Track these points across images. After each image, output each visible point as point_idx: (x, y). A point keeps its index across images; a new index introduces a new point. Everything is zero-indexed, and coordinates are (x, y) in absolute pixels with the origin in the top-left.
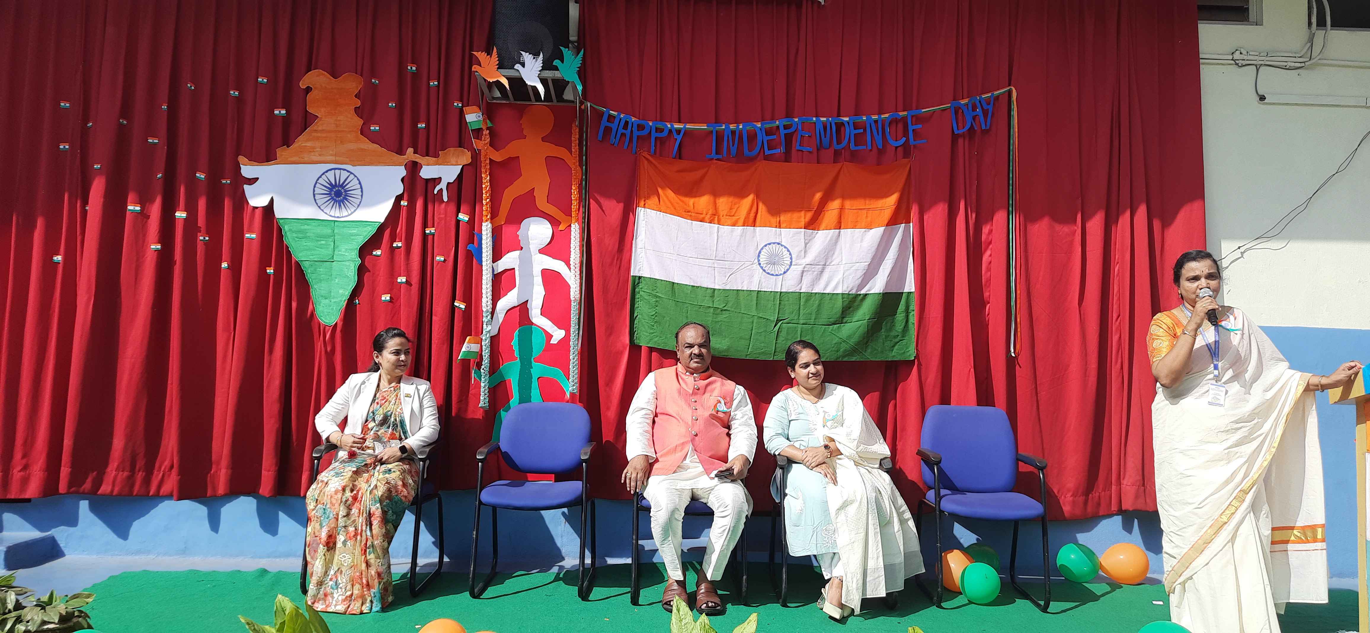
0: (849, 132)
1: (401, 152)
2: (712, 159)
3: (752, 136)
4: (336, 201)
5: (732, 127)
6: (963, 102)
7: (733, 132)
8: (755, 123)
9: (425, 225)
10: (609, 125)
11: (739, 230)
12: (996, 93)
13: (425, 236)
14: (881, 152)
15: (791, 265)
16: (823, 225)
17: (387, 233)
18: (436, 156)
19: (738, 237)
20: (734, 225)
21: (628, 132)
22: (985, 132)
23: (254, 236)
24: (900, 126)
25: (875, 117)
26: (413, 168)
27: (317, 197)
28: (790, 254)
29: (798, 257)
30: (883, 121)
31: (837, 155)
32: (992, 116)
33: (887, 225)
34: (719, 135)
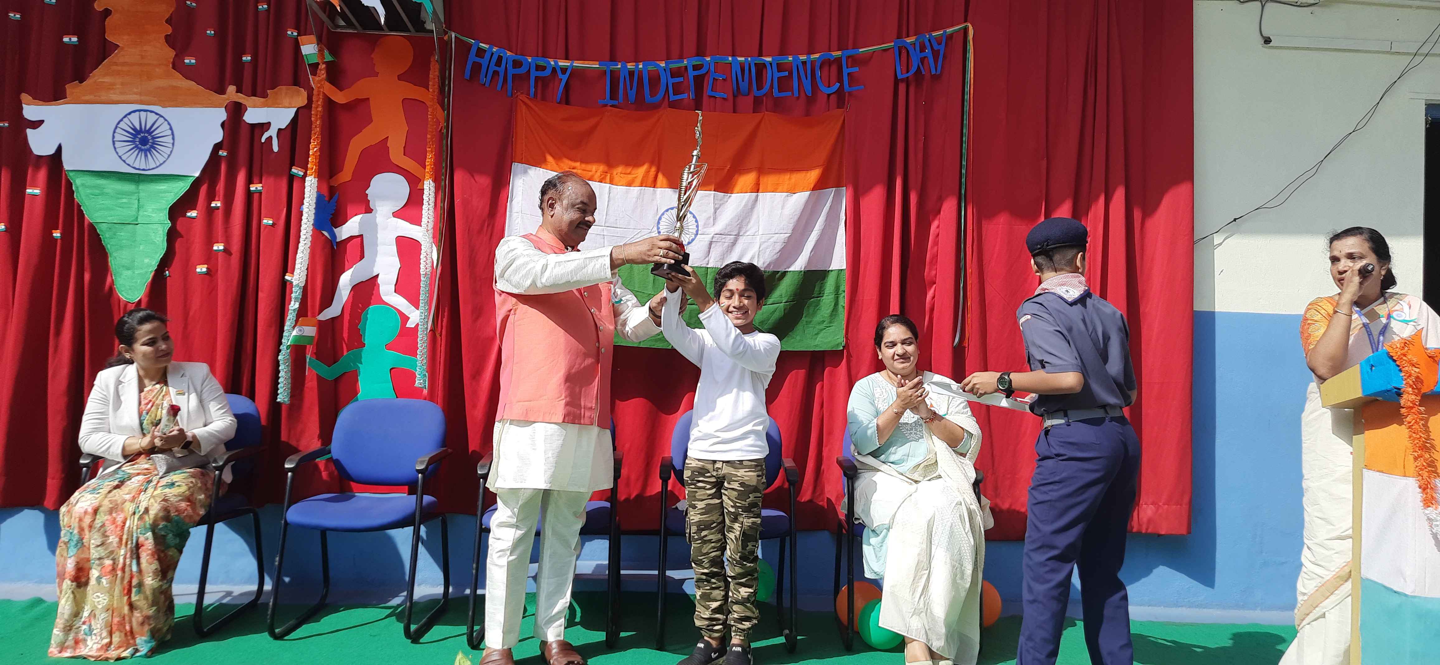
0: (771, 76)
1: (220, 90)
2: (606, 105)
3: (655, 79)
4: (141, 150)
5: (630, 66)
6: (910, 40)
7: (631, 73)
8: (658, 62)
9: (250, 181)
10: (478, 60)
11: (635, 190)
12: (949, 30)
13: (249, 194)
14: (811, 100)
15: (697, 234)
16: (737, 188)
17: (204, 189)
18: (264, 96)
19: (634, 200)
20: (629, 184)
21: (501, 70)
22: (936, 78)
23: (37, 191)
24: (834, 68)
25: (803, 58)
26: (236, 111)
27: (117, 144)
28: (696, 221)
29: (706, 225)
30: (813, 63)
31: (757, 104)
32: (944, 57)
33: (813, 190)
34: (614, 76)
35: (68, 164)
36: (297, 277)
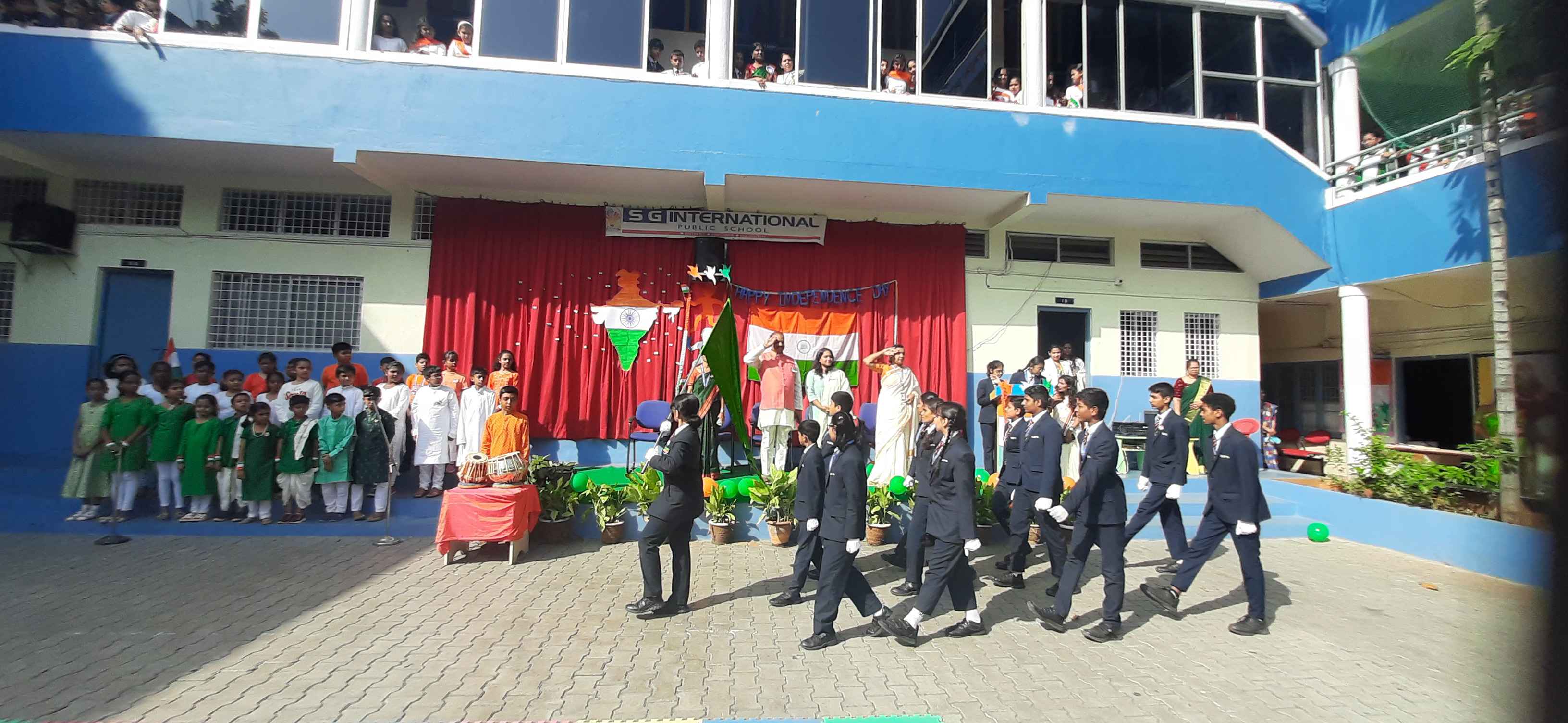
0: (833, 297)
1: (655, 302)
2: (780, 306)
3: (796, 298)
4: (630, 321)
5: (788, 293)
6: (877, 286)
7: (788, 296)
8: (797, 292)
9: (665, 331)
10: (739, 292)
12: (890, 283)
13: (665, 336)
14: (845, 305)
15: (810, 349)
16: (823, 333)
17: (649, 335)
18: (670, 304)
21: (746, 295)
22: (886, 298)
23: (597, 335)
24: (853, 295)
25: (843, 291)
26: (660, 309)
27: (621, 319)
28: (810, 345)
30: (847, 293)
31: (829, 306)
32: (888, 291)
33: (848, 333)
34: (783, 296)
35: (607, 326)
36: (681, 363)
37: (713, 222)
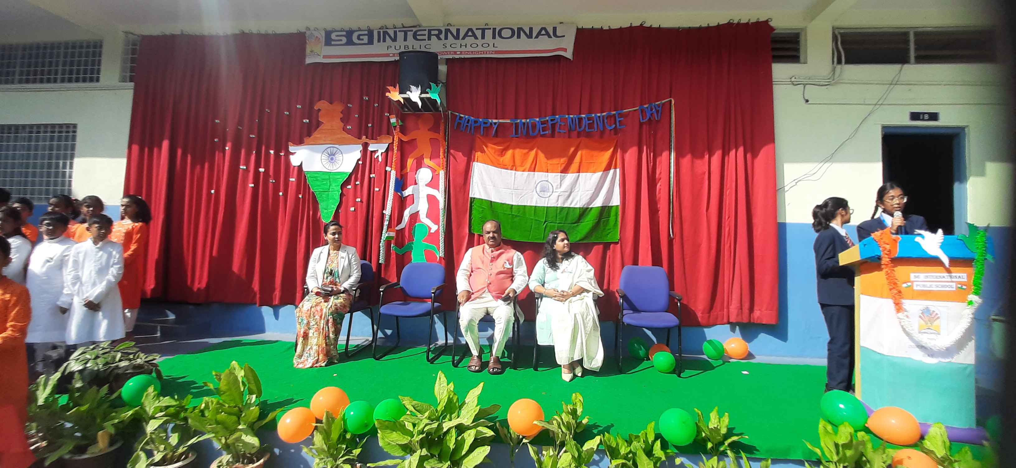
0: (585, 123)
1: (360, 138)
2: (513, 137)
3: (534, 126)
5: (523, 121)
6: (646, 106)
7: (524, 123)
8: (535, 119)
9: (370, 173)
10: (460, 121)
11: (526, 173)
12: (663, 101)
13: (370, 178)
14: (602, 133)
15: (553, 192)
16: (571, 171)
17: (353, 177)
18: (376, 139)
19: (525, 178)
20: (523, 171)
21: (469, 125)
22: (658, 122)
23: (294, 180)
24: (612, 119)
25: (599, 115)
26: (366, 146)
28: (553, 187)
29: (557, 188)
30: (603, 116)
31: (579, 135)
32: (661, 113)
33: (604, 171)
34: (517, 125)
35: (305, 169)
36: (387, 212)
37: (429, 39)
